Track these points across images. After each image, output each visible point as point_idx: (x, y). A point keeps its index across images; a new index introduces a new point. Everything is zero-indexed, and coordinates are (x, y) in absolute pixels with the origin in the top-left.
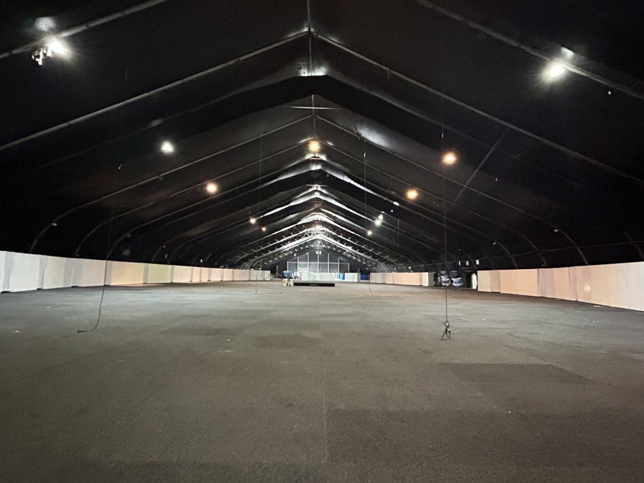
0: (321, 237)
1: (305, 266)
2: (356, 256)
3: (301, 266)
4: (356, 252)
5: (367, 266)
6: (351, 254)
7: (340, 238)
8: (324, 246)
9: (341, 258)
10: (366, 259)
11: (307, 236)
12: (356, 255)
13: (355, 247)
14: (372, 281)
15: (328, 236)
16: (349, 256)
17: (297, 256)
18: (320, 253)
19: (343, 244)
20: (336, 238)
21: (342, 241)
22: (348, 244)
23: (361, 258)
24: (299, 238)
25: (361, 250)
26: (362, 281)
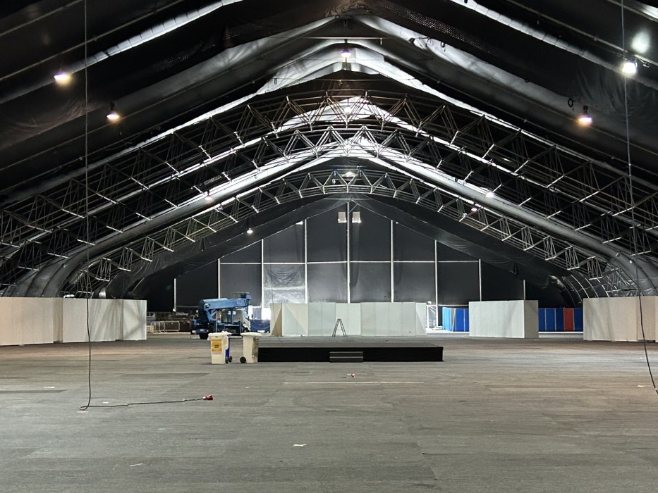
0: (359, 147)
1: (293, 278)
2: (514, 229)
3: (273, 278)
4: (517, 210)
5: (562, 272)
6: (491, 219)
7: (444, 151)
8: (372, 188)
9: (445, 239)
10: (560, 241)
11: (300, 146)
12: (516, 226)
13: (510, 190)
14: (592, 331)
15: (393, 145)
16: (485, 227)
17: (259, 235)
18: (357, 220)
19: (459, 176)
20: (428, 154)
21: (455, 166)
22: (483, 177)
23: (538, 234)
24: (267, 155)
25: (540, 203)
26: (544, 335)
